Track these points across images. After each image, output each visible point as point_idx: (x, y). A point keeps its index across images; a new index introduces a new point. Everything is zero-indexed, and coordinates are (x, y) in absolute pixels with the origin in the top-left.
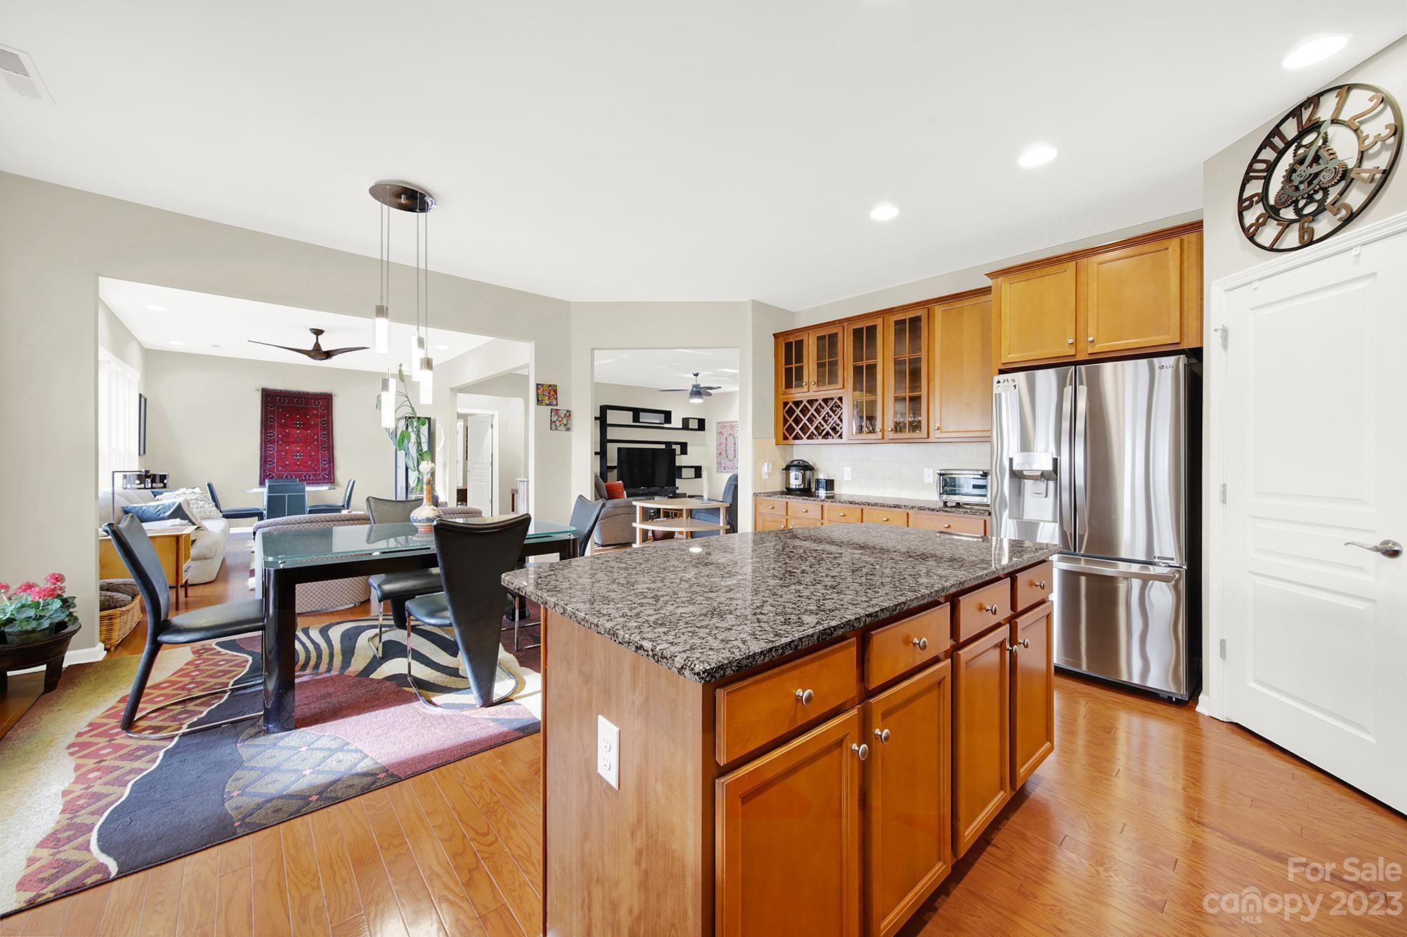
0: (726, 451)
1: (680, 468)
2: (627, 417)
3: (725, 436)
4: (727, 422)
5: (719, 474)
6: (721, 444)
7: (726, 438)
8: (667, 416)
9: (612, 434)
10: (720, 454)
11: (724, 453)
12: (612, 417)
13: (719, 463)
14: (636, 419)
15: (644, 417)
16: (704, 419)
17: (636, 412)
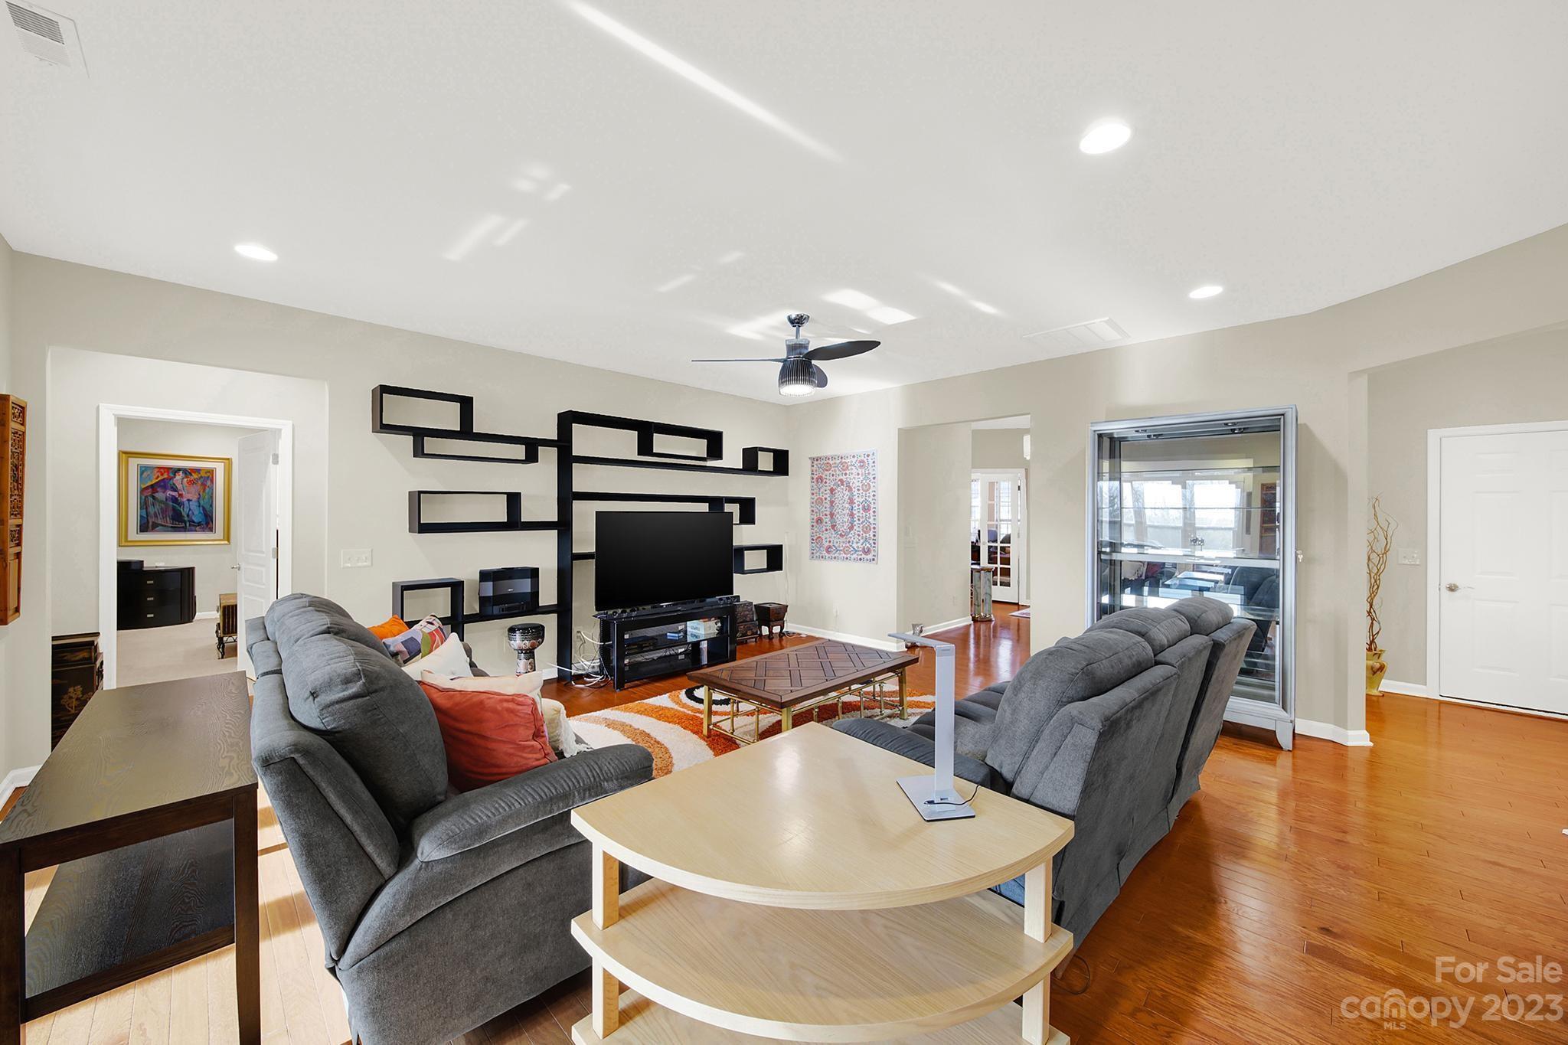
0: (832, 515)
1: (741, 551)
2: (625, 443)
3: (830, 484)
4: (833, 458)
5: (816, 562)
6: (820, 501)
7: (832, 490)
8: (714, 442)
9: (583, 479)
10: (819, 521)
11: (827, 519)
12: (585, 442)
13: (816, 540)
14: (645, 447)
15: (662, 443)
16: (788, 451)
17: (646, 431)
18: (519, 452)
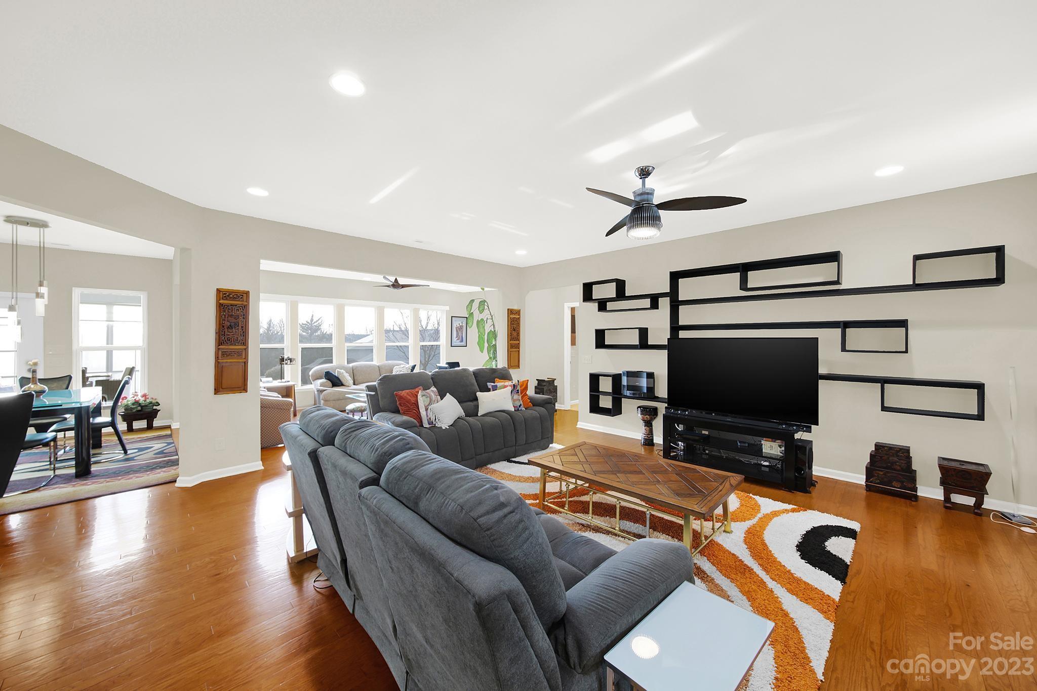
12: (688, 289)
15: (756, 279)
17: (744, 269)
18: (647, 303)
